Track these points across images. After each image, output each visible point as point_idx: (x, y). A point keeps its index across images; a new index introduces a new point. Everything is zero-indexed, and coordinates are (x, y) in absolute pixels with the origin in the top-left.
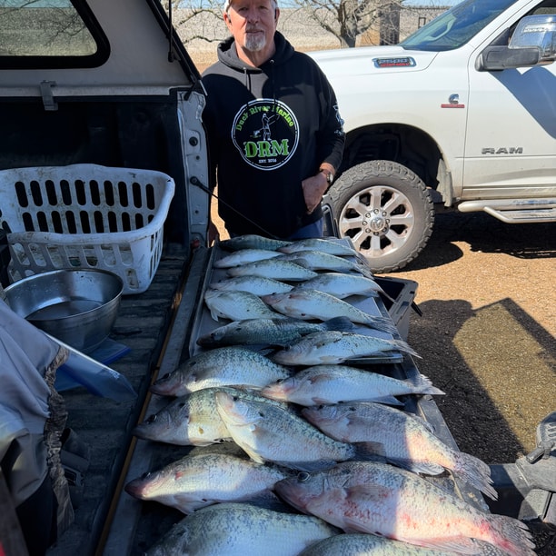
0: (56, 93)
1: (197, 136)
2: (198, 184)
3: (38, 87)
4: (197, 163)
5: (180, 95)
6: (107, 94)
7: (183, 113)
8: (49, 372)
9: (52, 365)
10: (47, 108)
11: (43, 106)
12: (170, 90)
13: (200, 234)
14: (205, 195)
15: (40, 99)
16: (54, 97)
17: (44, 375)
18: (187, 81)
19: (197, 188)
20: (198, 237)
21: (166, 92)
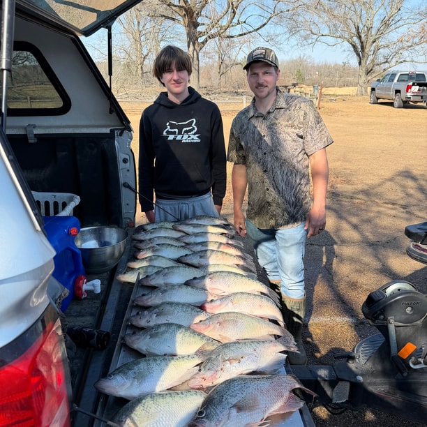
0: (37, 131)
1: (128, 157)
2: (129, 187)
3: (25, 128)
4: (128, 174)
5: (117, 133)
6: (70, 132)
7: (119, 144)
8: (58, 301)
9: (60, 297)
10: (30, 141)
11: (28, 140)
12: (110, 130)
13: (129, 218)
14: (133, 194)
15: (25, 136)
16: (35, 135)
17: (56, 303)
18: (121, 124)
19: (127, 189)
20: (128, 220)
21: (107, 131)
